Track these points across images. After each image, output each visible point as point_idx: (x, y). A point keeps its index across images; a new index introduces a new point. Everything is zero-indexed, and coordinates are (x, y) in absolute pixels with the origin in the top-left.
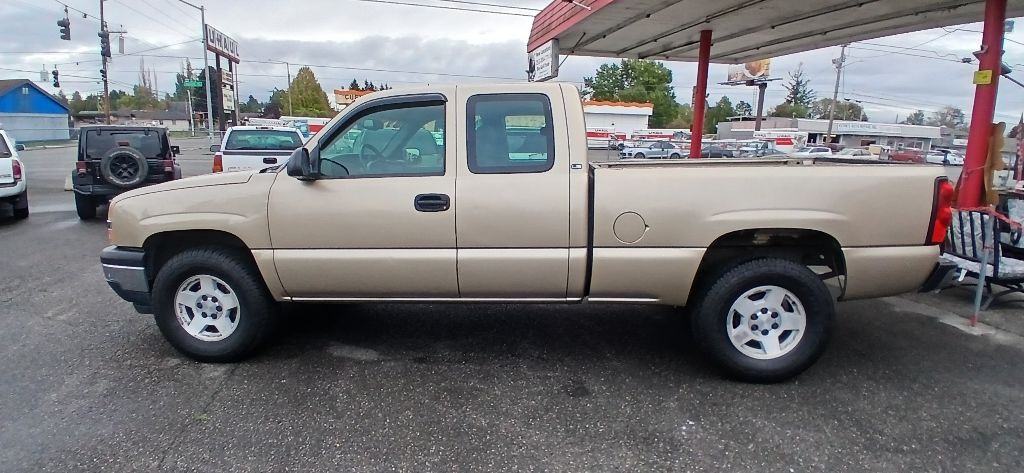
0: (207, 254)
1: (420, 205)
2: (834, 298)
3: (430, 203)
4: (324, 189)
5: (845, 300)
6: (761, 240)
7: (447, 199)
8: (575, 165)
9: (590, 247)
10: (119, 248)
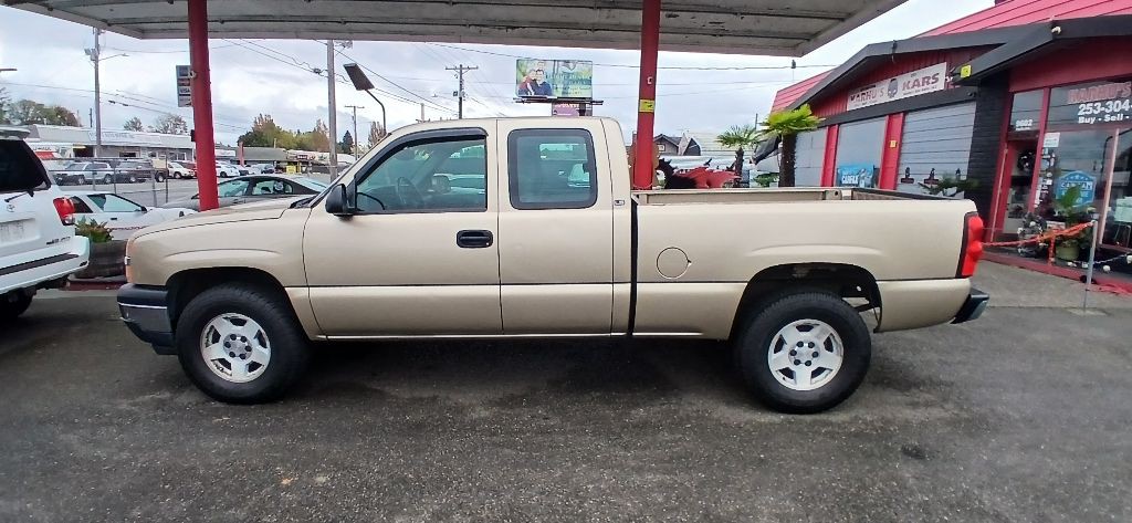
0: (237, 293)
1: (462, 240)
2: (870, 329)
3: (472, 239)
4: (360, 225)
5: (882, 332)
6: (799, 274)
7: (490, 235)
8: (618, 202)
9: (634, 282)
10: (137, 286)
